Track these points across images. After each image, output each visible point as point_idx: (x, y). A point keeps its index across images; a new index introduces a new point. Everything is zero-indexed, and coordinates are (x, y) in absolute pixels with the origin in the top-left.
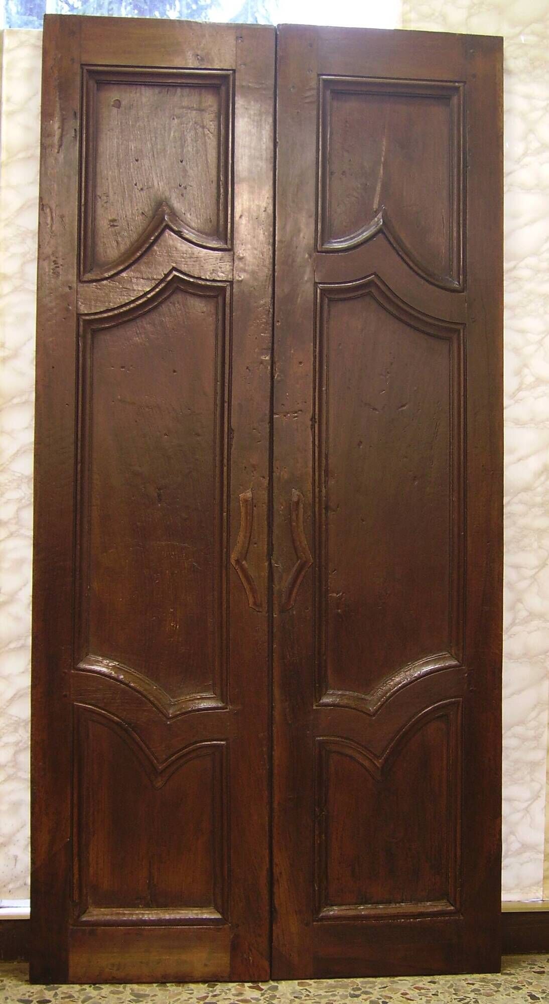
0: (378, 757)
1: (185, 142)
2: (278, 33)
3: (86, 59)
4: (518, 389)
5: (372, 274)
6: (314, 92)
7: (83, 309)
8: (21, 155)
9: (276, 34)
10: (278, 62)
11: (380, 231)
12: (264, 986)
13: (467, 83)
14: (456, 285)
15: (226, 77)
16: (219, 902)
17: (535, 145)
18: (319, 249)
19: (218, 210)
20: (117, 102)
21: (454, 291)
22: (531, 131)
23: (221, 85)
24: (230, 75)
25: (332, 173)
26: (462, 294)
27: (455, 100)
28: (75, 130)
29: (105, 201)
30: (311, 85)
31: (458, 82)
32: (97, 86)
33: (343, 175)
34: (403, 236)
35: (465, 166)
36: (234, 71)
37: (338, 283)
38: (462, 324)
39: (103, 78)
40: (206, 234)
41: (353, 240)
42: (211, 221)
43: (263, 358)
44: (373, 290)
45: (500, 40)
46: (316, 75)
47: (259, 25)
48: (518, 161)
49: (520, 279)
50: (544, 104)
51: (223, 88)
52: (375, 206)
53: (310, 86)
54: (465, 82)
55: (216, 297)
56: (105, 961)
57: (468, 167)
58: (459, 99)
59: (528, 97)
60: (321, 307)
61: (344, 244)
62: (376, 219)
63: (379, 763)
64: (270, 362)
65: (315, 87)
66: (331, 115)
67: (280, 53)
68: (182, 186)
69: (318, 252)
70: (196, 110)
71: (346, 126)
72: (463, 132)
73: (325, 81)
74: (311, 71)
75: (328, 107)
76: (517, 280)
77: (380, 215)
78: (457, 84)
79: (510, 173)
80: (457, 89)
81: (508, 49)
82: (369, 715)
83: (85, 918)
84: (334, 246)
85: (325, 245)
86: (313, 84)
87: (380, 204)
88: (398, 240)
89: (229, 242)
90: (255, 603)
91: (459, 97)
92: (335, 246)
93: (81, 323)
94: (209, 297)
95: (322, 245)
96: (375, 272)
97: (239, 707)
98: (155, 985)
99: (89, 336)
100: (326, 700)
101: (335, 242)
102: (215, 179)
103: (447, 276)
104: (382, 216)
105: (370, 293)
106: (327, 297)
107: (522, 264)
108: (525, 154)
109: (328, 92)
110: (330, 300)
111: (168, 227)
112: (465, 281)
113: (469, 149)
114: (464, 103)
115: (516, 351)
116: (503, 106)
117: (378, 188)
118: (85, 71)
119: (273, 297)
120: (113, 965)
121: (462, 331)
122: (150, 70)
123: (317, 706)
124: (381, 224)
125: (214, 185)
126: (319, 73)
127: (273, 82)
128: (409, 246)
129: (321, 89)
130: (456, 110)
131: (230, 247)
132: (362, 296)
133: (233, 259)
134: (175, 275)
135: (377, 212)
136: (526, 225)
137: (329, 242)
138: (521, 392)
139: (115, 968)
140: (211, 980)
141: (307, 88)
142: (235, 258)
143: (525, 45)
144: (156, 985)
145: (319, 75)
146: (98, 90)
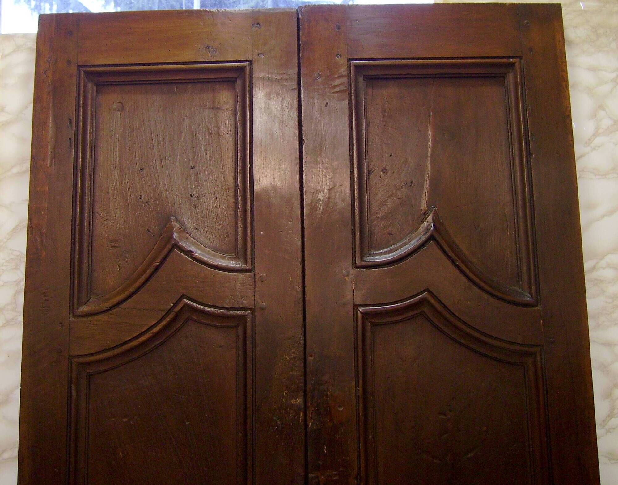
1: (197, 145)
2: (300, 16)
3: (83, 59)
4: (609, 416)
5: (424, 291)
6: (345, 80)
7: (76, 351)
8: (15, 170)
9: (298, 18)
10: (301, 48)
11: (431, 238)
13: (523, 58)
14: (527, 298)
15: (241, 70)
17: (606, 123)
18: (358, 263)
19: (236, 222)
20: (120, 104)
21: (526, 305)
22: (601, 107)
23: (236, 78)
24: (245, 67)
25: (370, 172)
26: (536, 308)
27: (510, 77)
28: (70, 139)
29: (105, 218)
30: (340, 71)
31: (513, 57)
32: (97, 88)
33: (383, 172)
34: (458, 240)
35: (529, 154)
36: (251, 62)
37: (382, 305)
38: (538, 346)
39: (102, 79)
40: (223, 252)
41: (399, 251)
42: (228, 236)
43: (293, 402)
44: (426, 309)
45: (557, 8)
46: (346, 61)
47: (280, 9)
48: (588, 143)
49: (601, 281)
50: (613, 75)
51: (239, 82)
52: (424, 206)
53: (340, 73)
54: (520, 57)
55: (236, 327)
57: (532, 154)
58: (516, 77)
59: (593, 69)
60: (364, 334)
61: (388, 256)
62: (425, 223)
64: (302, 406)
65: (345, 73)
66: (365, 105)
67: (303, 39)
68: (194, 197)
69: (357, 267)
70: (209, 108)
71: (384, 116)
72: (523, 113)
73: (356, 66)
74: (341, 56)
75: (362, 96)
76: (598, 282)
77: (430, 218)
78: (511, 60)
79: (581, 157)
80: (513, 65)
81: (567, 18)
84: (376, 259)
85: (365, 258)
86: (343, 70)
87: (429, 205)
88: (453, 246)
89: (249, 261)
91: (515, 74)
92: (378, 259)
93: (74, 367)
94: (228, 327)
95: (362, 258)
96: (428, 289)
99: (83, 382)
101: (377, 254)
102: (232, 185)
103: (515, 286)
104: (433, 219)
105: (422, 313)
106: (370, 322)
107: (603, 263)
108: (596, 134)
109: (361, 79)
110: (374, 325)
111: (176, 246)
112: (538, 291)
113: (531, 134)
114: (521, 80)
115: (605, 368)
116: (567, 81)
117: (426, 185)
118: (83, 73)
119: (304, 326)
121: (538, 355)
122: (147, 67)
124: (432, 229)
125: (231, 193)
126: (349, 58)
127: (295, 71)
128: (466, 252)
129: (352, 75)
130: (512, 88)
131: (249, 267)
132: (413, 317)
133: (255, 281)
134: (186, 305)
135: (426, 214)
136: (603, 216)
137: (370, 255)
138: (613, 419)
141: (336, 76)
142: (257, 280)
143: (585, 12)
145: (349, 60)
146: (98, 92)
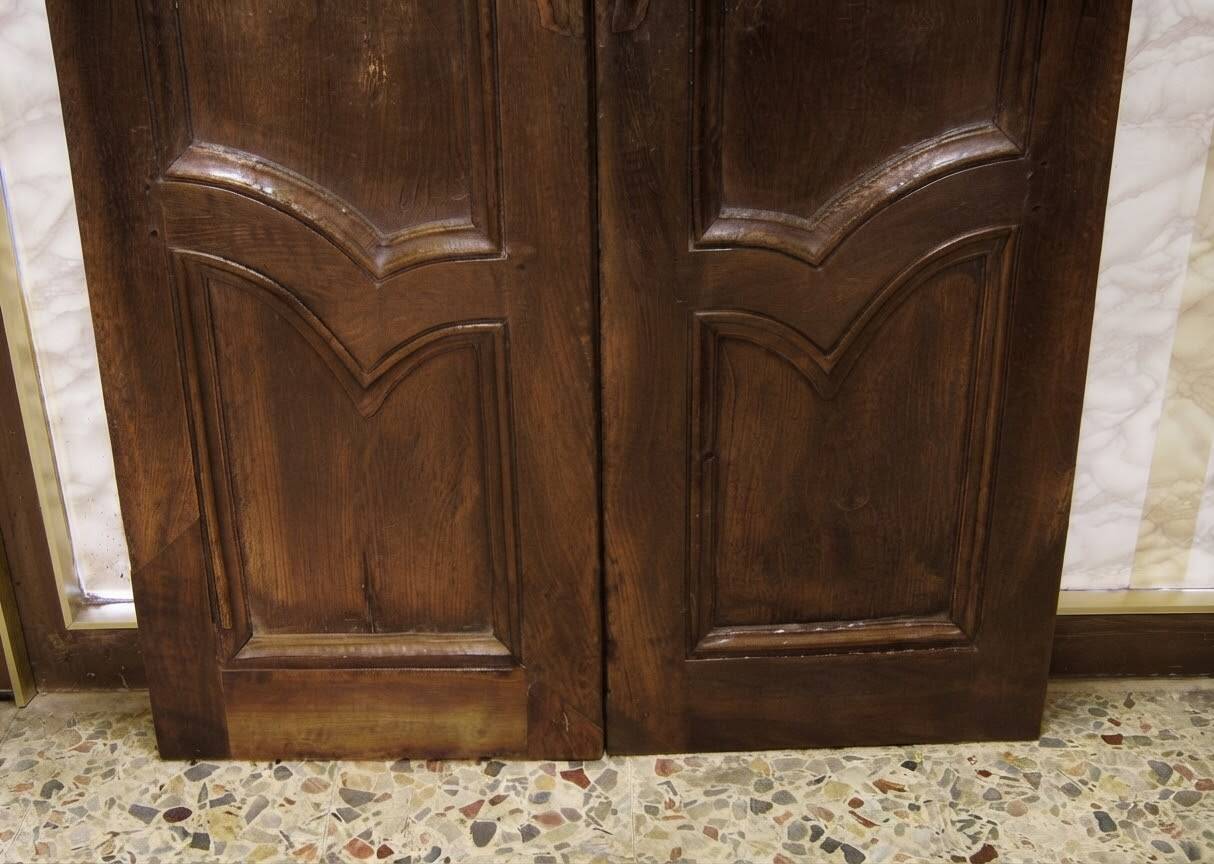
0: (825, 353)
12: (592, 772)
16: (503, 625)
56: (293, 726)
63: (826, 363)
82: (810, 264)
83: (247, 654)
90: (554, 20)
97: (528, 250)
98: (389, 764)
100: (717, 232)
120: (309, 732)
123: (696, 247)
139: (313, 737)
140: (492, 756)
144: (392, 763)
